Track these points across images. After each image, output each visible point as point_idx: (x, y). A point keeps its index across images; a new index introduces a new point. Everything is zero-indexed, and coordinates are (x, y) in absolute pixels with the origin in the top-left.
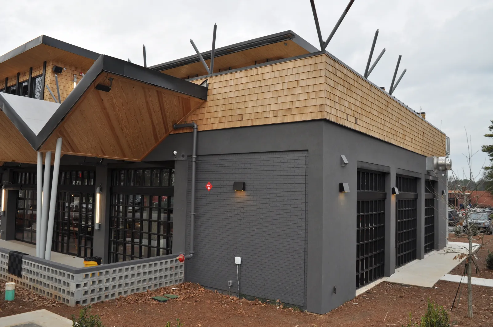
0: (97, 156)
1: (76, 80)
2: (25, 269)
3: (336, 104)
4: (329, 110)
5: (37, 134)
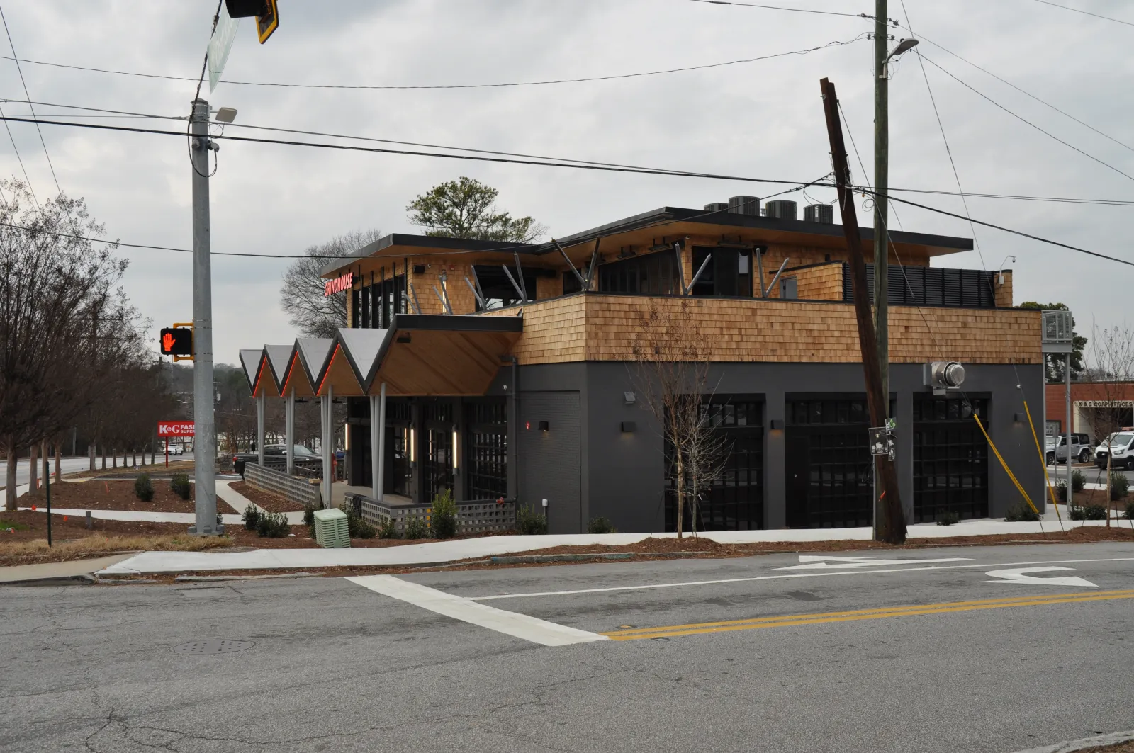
0: (428, 395)
1: (445, 277)
3: (608, 341)
4: (593, 350)
5: (365, 379)
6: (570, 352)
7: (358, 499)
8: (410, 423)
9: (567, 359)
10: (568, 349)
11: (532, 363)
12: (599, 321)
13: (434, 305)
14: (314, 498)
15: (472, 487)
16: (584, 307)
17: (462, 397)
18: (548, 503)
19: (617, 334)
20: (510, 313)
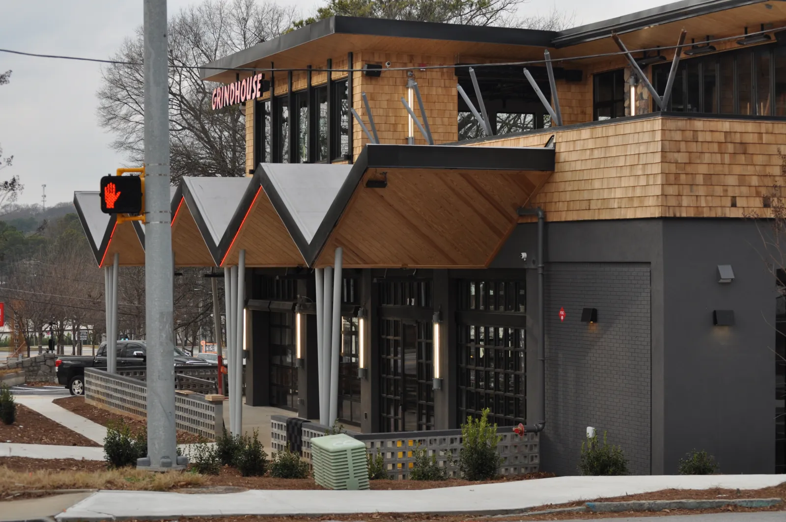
0: (405, 267)
1: (411, 83)
2: (305, 442)
3: (694, 187)
4: (672, 202)
5: (309, 242)
6: (636, 203)
7: (296, 424)
8: (357, 309)
9: (630, 215)
10: (631, 199)
11: (570, 219)
12: (682, 158)
13: (395, 125)
14: (213, 423)
15: (464, 408)
16: (658, 136)
17: (449, 270)
18: (596, 433)
19: (708, 176)
20: (534, 142)
